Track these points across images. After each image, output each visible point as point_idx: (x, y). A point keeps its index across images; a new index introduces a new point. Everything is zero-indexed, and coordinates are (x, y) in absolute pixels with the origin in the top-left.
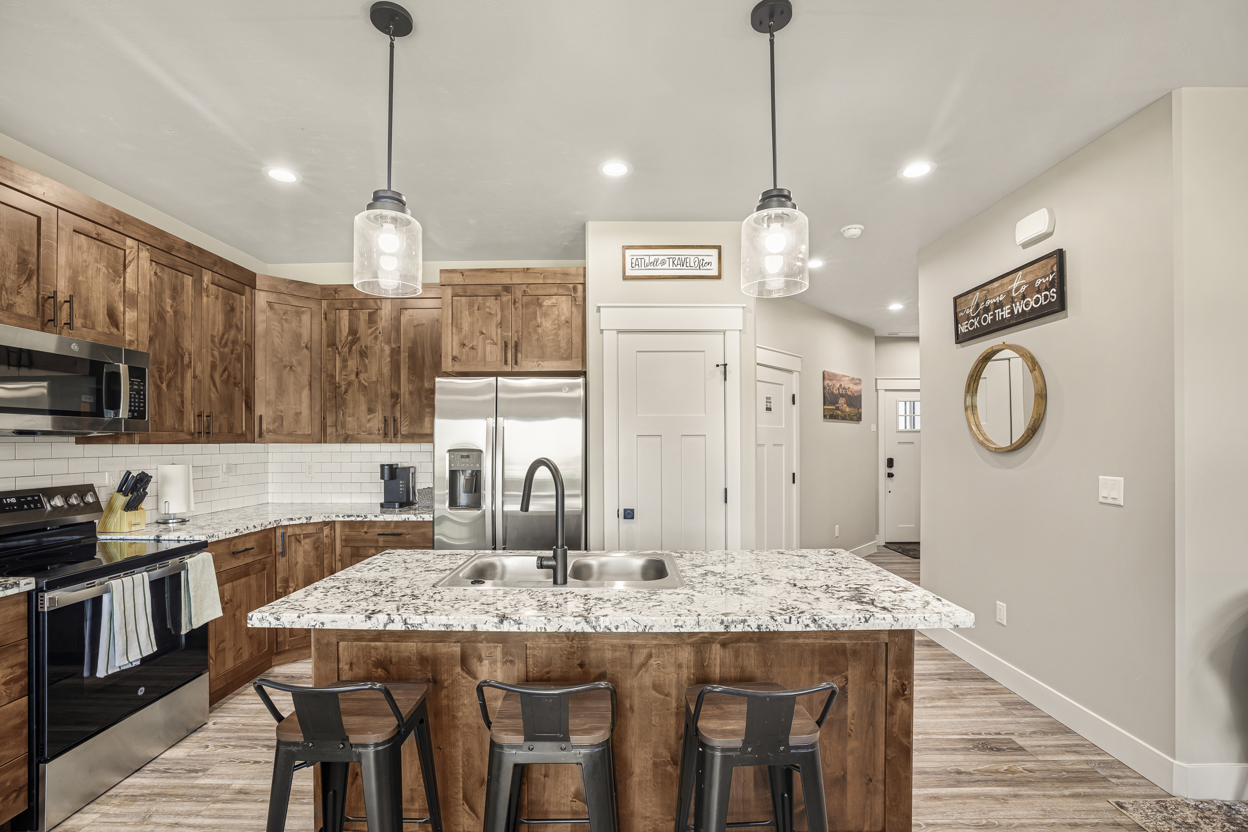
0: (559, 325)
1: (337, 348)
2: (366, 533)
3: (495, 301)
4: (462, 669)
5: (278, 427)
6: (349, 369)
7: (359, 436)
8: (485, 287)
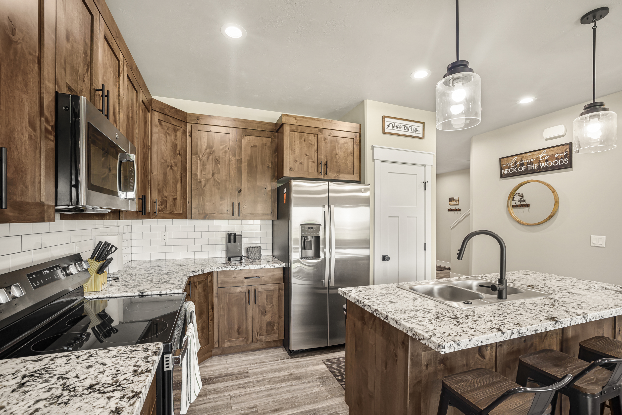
0: (347, 155)
1: (199, 156)
2: (235, 277)
3: (313, 137)
5: (164, 208)
6: (207, 171)
7: (214, 215)
8: (309, 128)
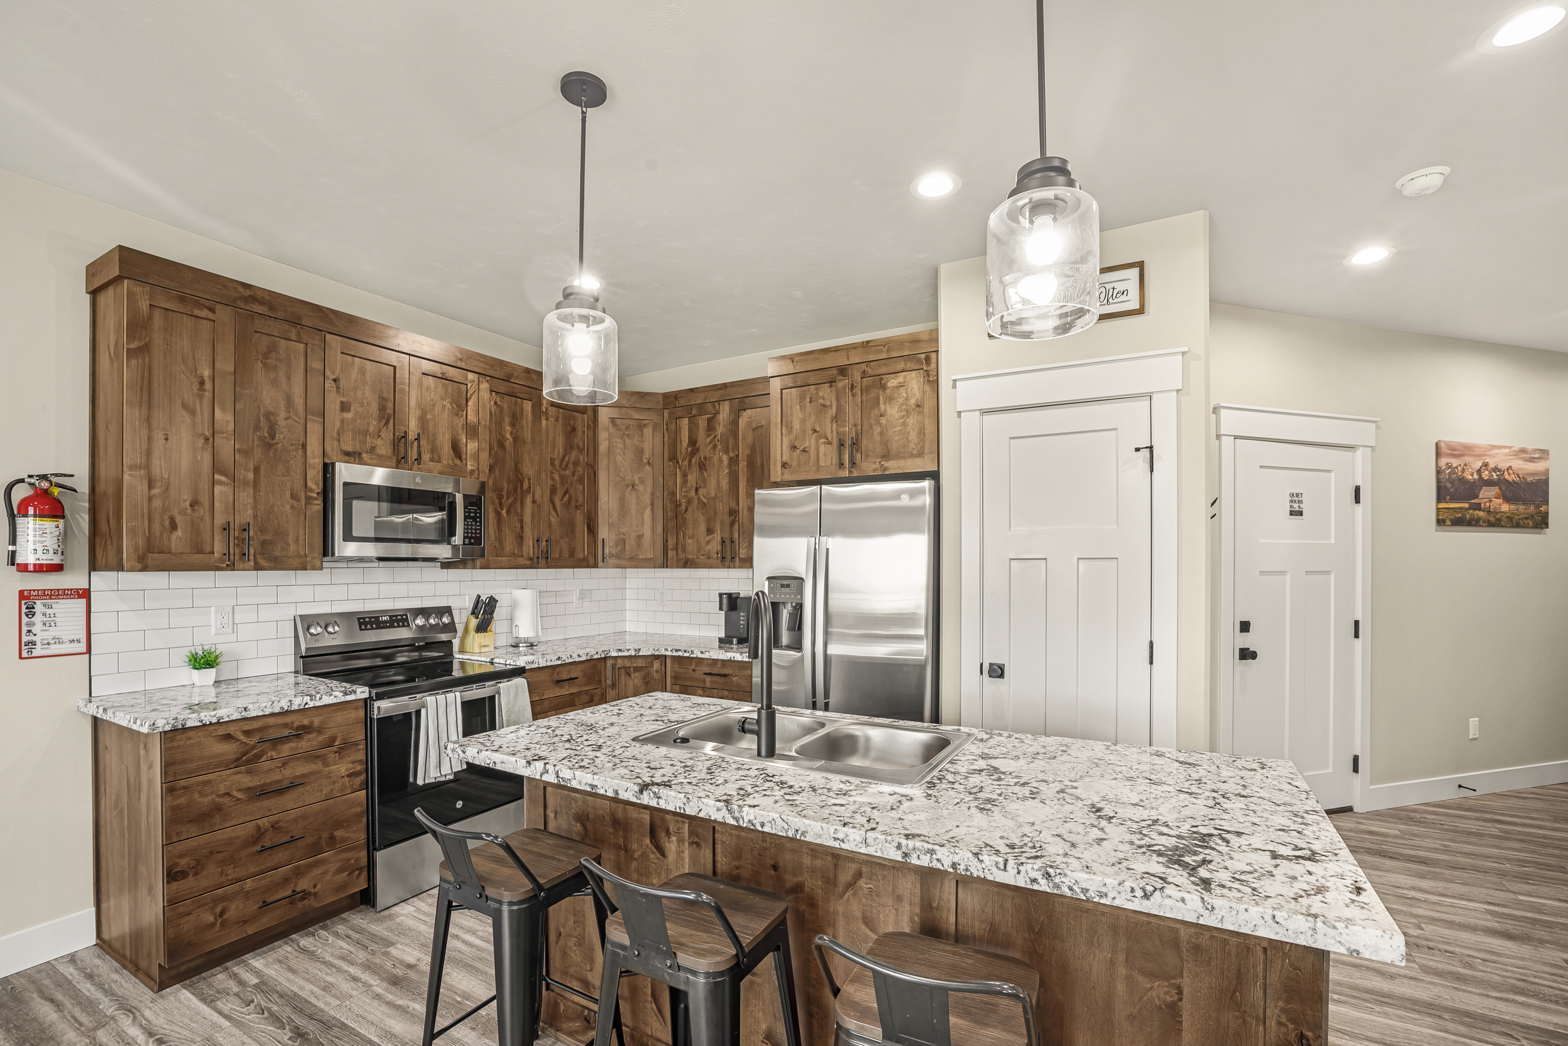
0: (907, 411)
1: (678, 462)
2: (694, 670)
3: (829, 389)
4: (651, 842)
5: (620, 551)
6: (689, 485)
7: (698, 560)
8: (818, 372)
